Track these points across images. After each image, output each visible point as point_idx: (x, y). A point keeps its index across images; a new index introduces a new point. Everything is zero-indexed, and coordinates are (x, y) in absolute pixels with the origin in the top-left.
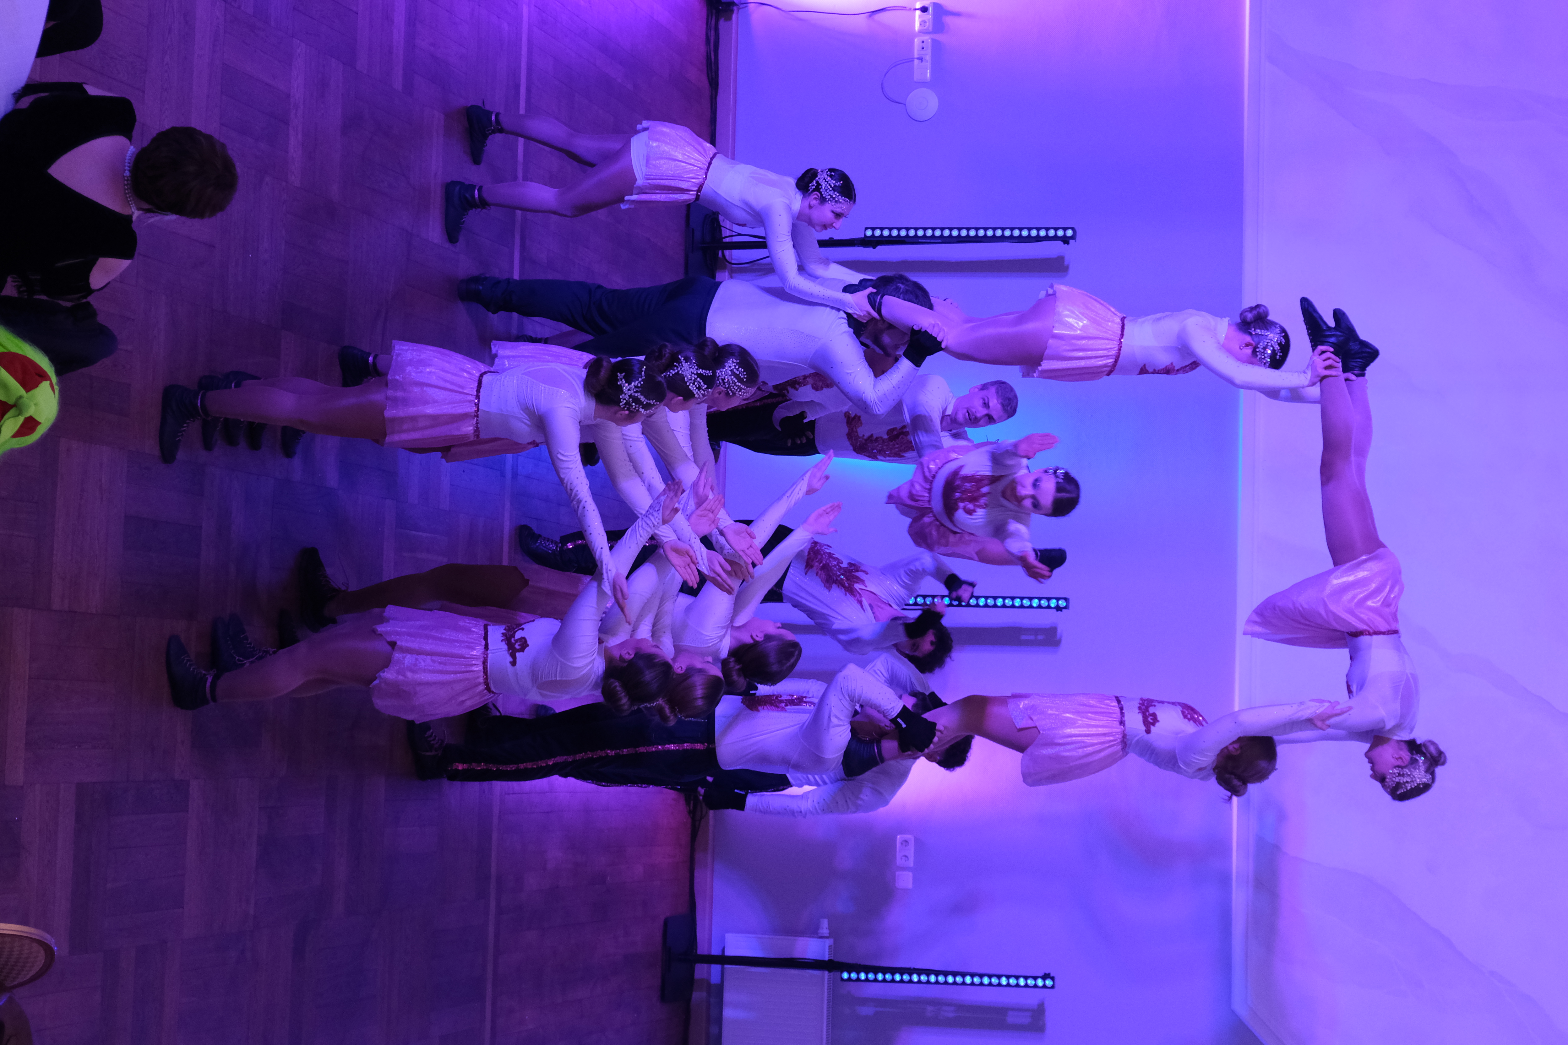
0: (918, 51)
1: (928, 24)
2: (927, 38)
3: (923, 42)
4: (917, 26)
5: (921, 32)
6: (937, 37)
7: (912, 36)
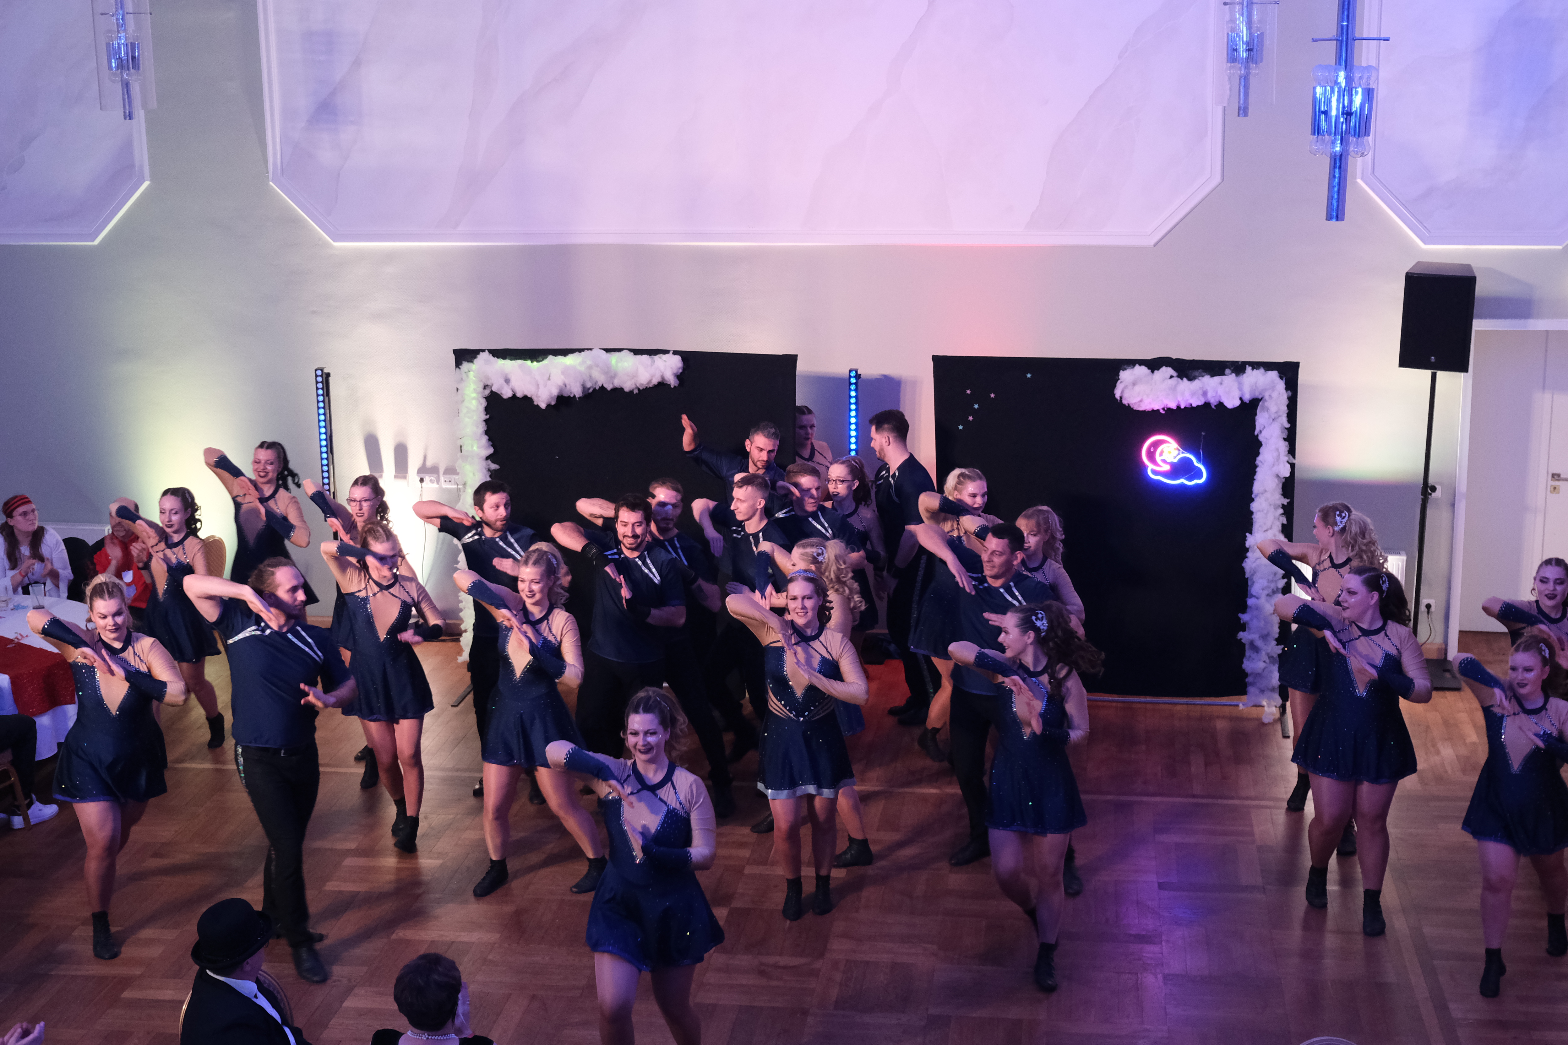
0: (452, 485)
1: (432, 478)
2: (442, 479)
3: (446, 481)
4: (435, 485)
5: (438, 482)
6: (441, 471)
7: (441, 489)
